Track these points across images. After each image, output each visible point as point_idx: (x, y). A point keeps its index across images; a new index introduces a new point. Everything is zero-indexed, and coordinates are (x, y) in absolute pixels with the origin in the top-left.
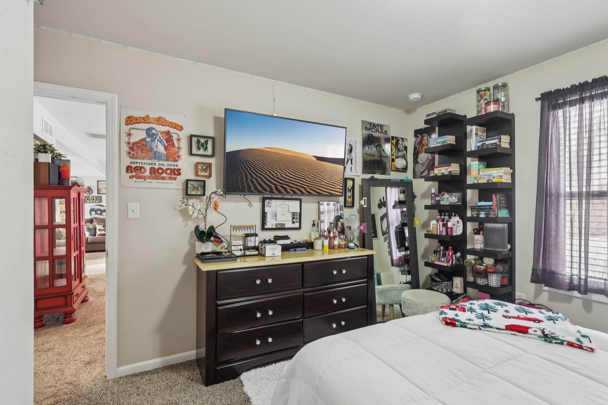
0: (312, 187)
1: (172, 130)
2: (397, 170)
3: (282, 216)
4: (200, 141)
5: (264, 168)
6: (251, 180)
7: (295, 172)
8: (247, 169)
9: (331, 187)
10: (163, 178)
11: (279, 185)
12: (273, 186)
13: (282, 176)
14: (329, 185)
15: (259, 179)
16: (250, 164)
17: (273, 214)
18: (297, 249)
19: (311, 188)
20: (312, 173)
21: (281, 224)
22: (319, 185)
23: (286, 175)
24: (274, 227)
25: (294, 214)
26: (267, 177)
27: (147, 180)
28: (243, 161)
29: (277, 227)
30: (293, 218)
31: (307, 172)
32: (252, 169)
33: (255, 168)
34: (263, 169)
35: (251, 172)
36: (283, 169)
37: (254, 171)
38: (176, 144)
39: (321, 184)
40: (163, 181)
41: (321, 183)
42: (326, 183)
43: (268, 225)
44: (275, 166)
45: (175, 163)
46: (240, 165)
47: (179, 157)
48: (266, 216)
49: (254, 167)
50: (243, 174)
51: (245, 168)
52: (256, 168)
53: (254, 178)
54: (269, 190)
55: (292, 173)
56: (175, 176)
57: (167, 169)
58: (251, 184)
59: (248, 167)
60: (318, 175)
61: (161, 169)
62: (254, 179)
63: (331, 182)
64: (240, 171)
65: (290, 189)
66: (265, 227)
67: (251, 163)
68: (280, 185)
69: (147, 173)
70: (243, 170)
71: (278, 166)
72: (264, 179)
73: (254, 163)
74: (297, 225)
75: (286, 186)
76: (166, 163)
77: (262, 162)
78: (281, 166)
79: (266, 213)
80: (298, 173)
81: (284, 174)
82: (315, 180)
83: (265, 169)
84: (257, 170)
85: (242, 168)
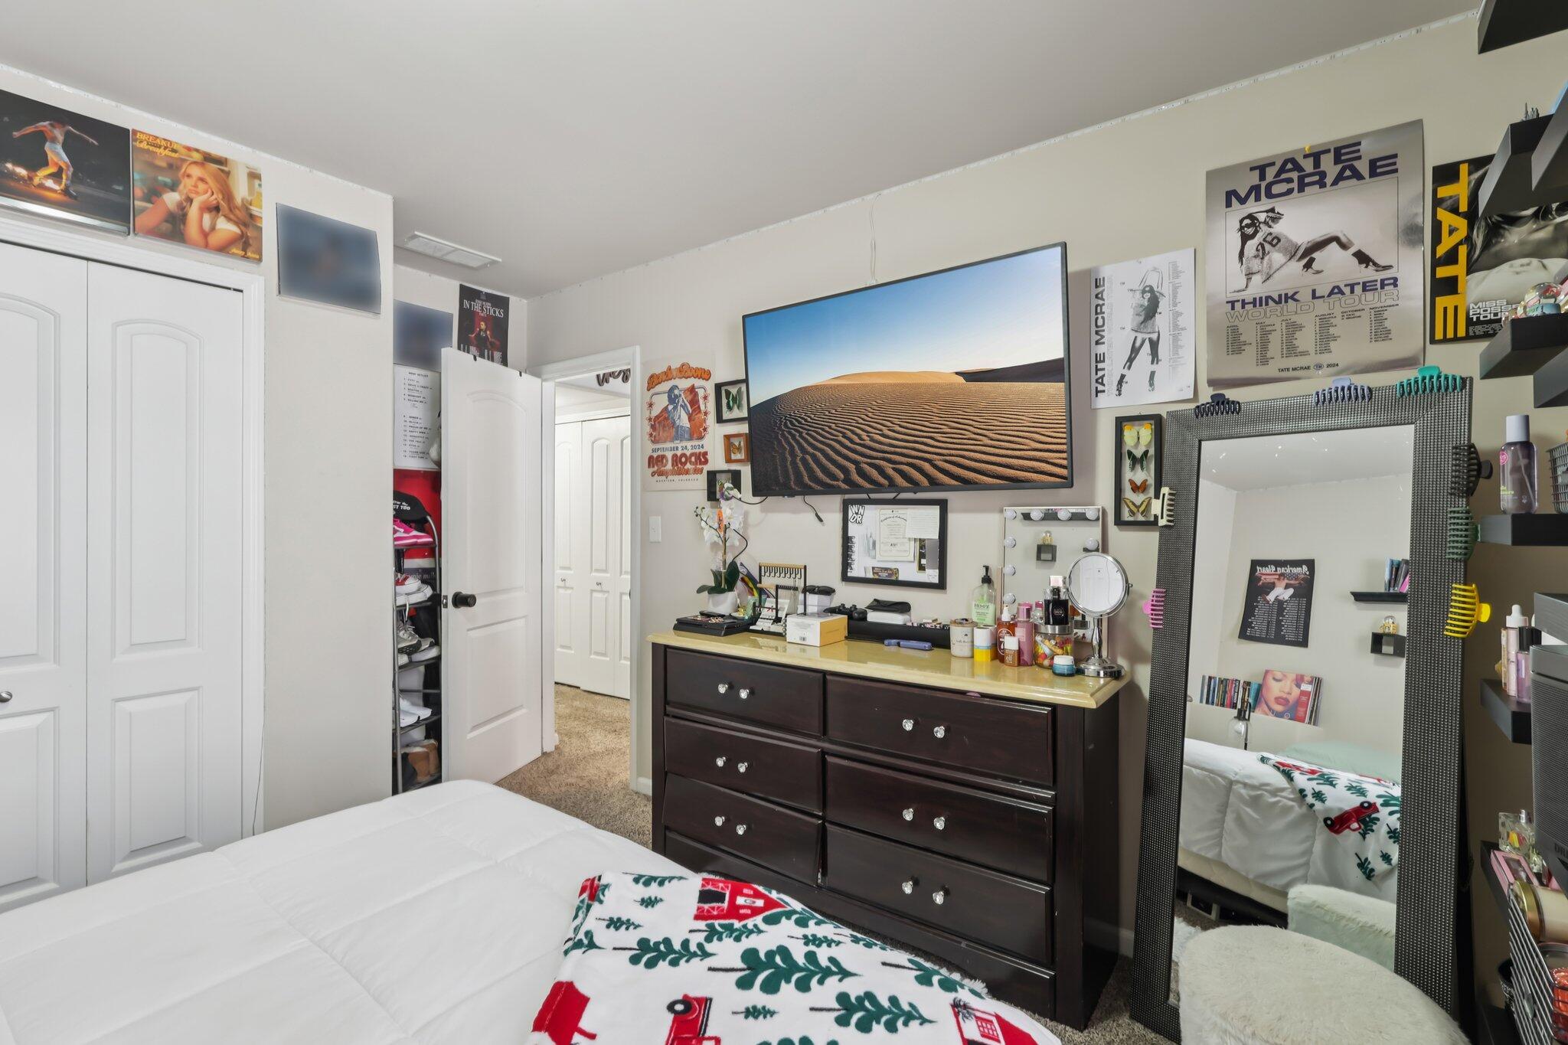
0: (953, 455)
1: (698, 382)
2: (1479, 330)
3: (889, 547)
4: (730, 393)
5: (830, 427)
6: (804, 460)
7: (905, 424)
8: (793, 437)
9: (1008, 449)
10: (687, 472)
11: (865, 463)
12: (852, 467)
13: (872, 440)
14: (1003, 443)
15: (819, 454)
16: (800, 422)
17: (868, 542)
18: (902, 643)
19: (947, 458)
20: (951, 419)
21: (886, 569)
22: (972, 447)
23: (883, 435)
24: (870, 575)
25: (922, 543)
26: (838, 446)
27: (670, 477)
28: (785, 419)
29: (877, 577)
30: (922, 556)
31: (938, 419)
32: (804, 435)
33: (810, 430)
34: (827, 429)
35: (801, 440)
36: (876, 423)
37: (809, 438)
38: (702, 408)
39: (979, 445)
40: (687, 477)
41: (979, 443)
42: (992, 440)
43: (856, 571)
44: (856, 418)
45: (700, 443)
46: (780, 428)
47: (705, 429)
48: (851, 547)
49: (809, 428)
50: (785, 449)
51: (790, 433)
52: (813, 431)
53: (808, 453)
54: (842, 476)
55: (898, 428)
56: (700, 467)
57: (692, 455)
58: (802, 468)
59: (795, 430)
60: (971, 422)
61: (684, 455)
62: (808, 457)
63: (1010, 435)
64: (780, 442)
65: (893, 469)
66: (849, 574)
67: (803, 422)
68: (869, 460)
69: (669, 466)
70: (786, 439)
71: (863, 416)
72: (831, 453)
73: (809, 419)
74: (932, 575)
75: (882, 463)
76: (689, 444)
77: (827, 413)
78: (870, 414)
79: (851, 537)
80: (914, 424)
81: (877, 432)
82: (960, 436)
83: (833, 429)
84: (815, 434)
85: (783, 435)
